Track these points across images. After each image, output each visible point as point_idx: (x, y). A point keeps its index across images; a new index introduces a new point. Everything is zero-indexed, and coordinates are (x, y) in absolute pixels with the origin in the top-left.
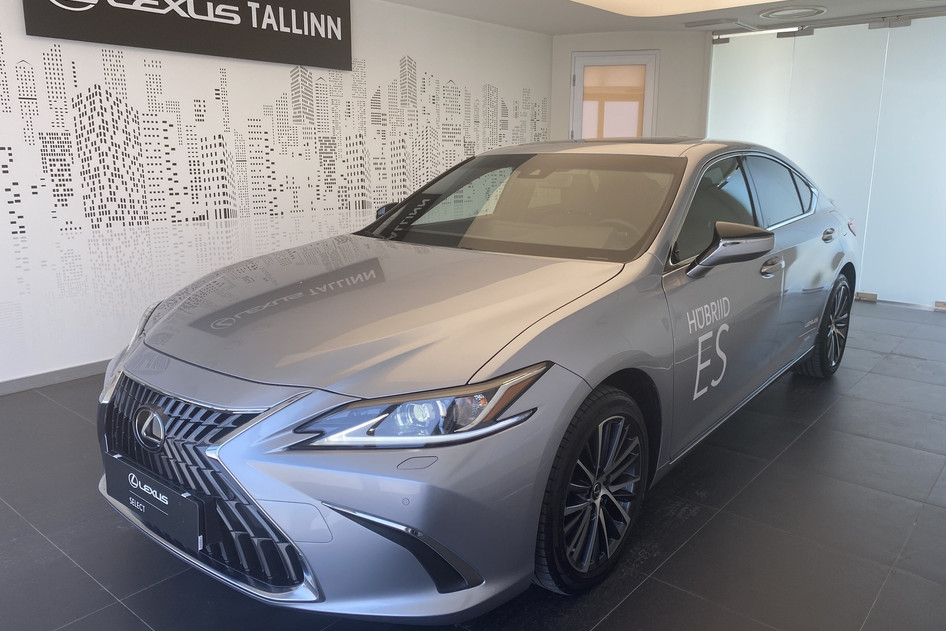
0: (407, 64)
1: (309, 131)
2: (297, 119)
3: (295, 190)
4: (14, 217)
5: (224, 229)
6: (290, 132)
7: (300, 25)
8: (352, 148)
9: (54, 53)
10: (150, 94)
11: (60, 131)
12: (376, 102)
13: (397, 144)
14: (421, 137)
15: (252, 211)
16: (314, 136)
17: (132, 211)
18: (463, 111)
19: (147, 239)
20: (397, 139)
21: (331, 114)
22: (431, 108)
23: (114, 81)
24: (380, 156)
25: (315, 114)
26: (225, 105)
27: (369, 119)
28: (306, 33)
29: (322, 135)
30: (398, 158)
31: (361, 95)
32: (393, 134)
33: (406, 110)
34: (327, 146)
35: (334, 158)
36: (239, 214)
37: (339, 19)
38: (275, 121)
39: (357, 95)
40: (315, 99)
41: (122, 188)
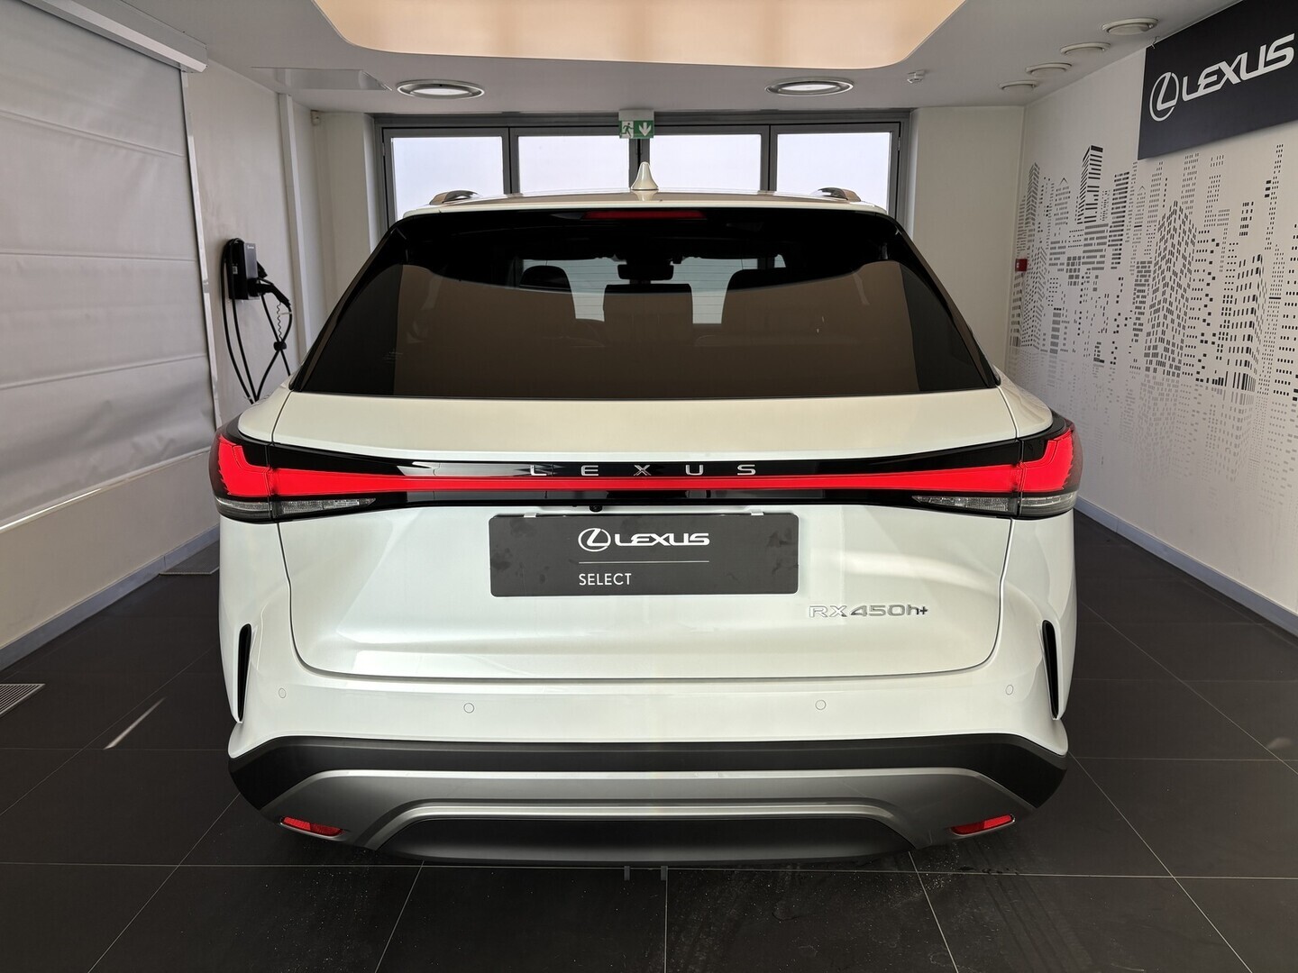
9: (1158, 172)
10: (1210, 204)
11: (1146, 259)
15: (1272, 386)
17: (1172, 356)
19: (1175, 396)
23: (1187, 193)
26: (1273, 206)
36: (1257, 387)
41: (1171, 325)
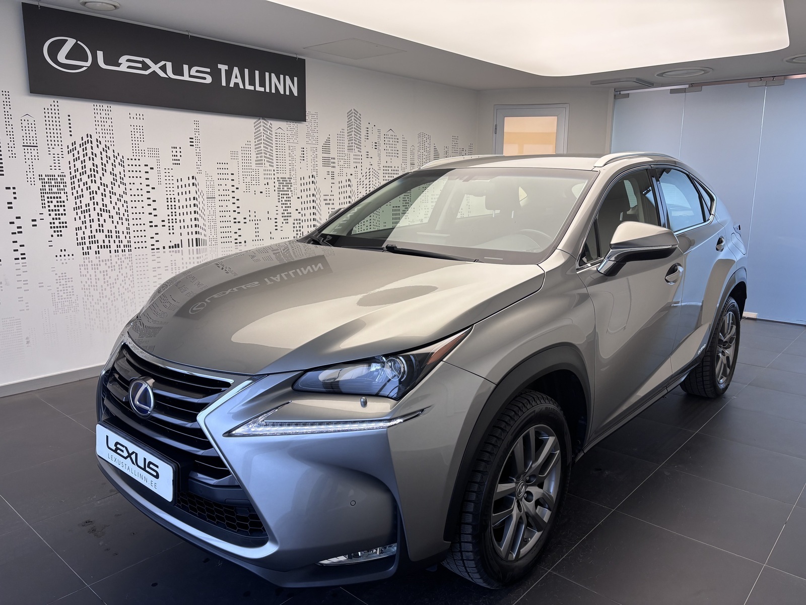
0: (353, 117)
1: (268, 172)
2: (259, 163)
3: (256, 222)
4: (17, 246)
5: (196, 255)
6: (253, 173)
7: (262, 84)
8: (305, 187)
9: (53, 108)
10: (134, 142)
11: (57, 173)
12: (326, 148)
13: (344, 183)
14: (365, 177)
15: (220, 240)
16: (273, 177)
17: (117, 240)
18: (400, 155)
19: (130, 263)
20: (344, 179)
21: (288, 158)
22: (373, 153)
23: (103, 131)
24: (330, 193)
25: (274, 158)
26: (198, 151)
27: (320, 162)
28: (268, 90)
29: (280, 176)
30: (345, 195)
31: (314, 142)
32: (340, 175)
33: (352, 154)
34: (285, 185)
35: (290, 195)
36: (208, 243)
37: (296, 79)
38: (241, 164)
39: (310, 142)
40: (274, 145)
41: (109, 221)
